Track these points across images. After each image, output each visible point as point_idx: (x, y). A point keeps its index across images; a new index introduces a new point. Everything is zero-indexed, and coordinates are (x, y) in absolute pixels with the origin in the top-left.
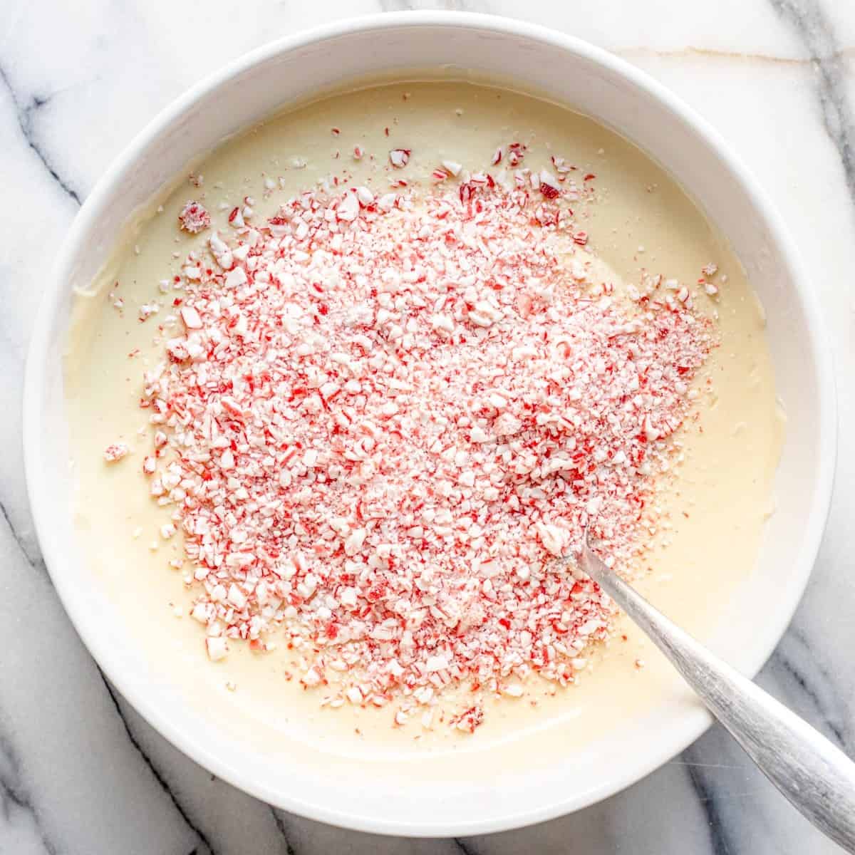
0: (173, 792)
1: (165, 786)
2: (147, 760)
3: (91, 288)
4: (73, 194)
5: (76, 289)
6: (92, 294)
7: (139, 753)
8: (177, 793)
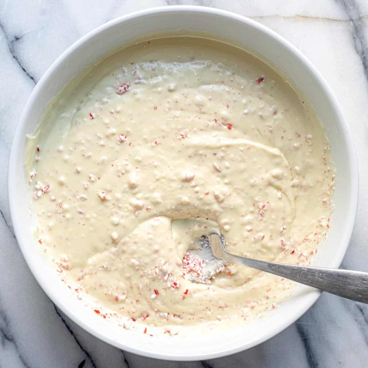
0: (75, 335)
1: (72, 332)
2: (64, 321)
3: (34, 135)
4: (32, 78)
5: (28, 135)
6: (34, 137)
7: (60, 318)
8: (77, 335)
